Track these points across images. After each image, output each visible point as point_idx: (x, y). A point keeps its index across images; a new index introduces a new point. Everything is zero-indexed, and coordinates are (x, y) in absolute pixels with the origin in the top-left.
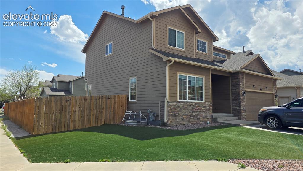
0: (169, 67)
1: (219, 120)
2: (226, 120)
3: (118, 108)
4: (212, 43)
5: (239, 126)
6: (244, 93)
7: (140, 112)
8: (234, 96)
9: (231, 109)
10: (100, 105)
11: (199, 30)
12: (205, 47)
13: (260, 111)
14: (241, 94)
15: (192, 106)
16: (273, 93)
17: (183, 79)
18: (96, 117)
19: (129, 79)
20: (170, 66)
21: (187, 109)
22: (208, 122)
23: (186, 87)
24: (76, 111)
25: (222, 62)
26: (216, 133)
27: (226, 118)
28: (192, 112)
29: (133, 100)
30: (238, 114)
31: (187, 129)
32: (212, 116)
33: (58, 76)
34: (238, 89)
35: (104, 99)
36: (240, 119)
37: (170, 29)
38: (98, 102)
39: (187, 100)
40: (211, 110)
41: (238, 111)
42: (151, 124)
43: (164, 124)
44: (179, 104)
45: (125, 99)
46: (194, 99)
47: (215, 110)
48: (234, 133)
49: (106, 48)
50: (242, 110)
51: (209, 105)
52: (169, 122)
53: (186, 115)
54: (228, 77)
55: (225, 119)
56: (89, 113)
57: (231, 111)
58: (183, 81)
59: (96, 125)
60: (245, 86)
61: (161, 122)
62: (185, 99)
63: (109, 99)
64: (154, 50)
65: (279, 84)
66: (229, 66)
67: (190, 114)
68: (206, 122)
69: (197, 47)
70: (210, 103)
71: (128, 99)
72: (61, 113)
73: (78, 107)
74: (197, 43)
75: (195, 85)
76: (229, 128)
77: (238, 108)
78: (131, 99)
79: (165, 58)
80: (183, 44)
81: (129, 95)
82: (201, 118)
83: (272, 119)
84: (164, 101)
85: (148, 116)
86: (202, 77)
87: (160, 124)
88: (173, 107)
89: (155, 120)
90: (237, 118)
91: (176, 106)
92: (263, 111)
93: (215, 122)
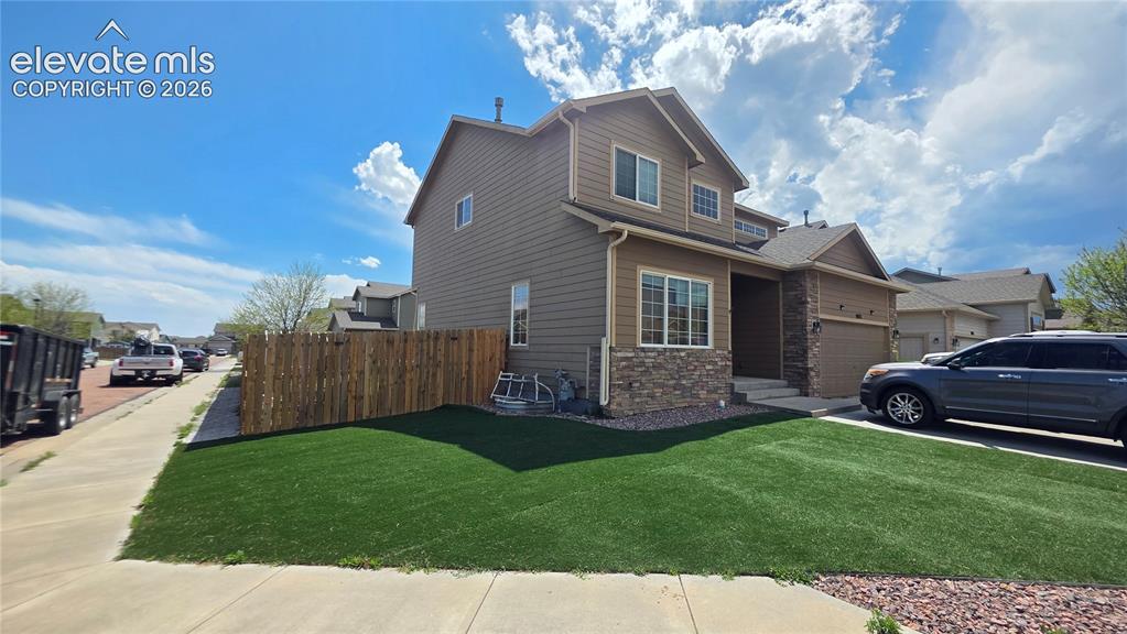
0: (615, 251)
1: (750, 398)
2: (770, 398)
3: (482, 363)
4: (733, 195)
5: (810, 415)
6: (816, 325)
7: (536, 377)
8: (789, 333)
9: (782, 368)
10: (431, 354)
11: (700, 158)
12: (715, 206)
13: (868, 375)
14: (809, 328)
15: (679, 361)
16: (887, 325)
17: (655, 287)
18: (419, 387)
19: (510, 288)
20: (618, 248)
21: (666, 370)
22: (722, 403)
23: (662, 307)
24: (362, 372)
25: (757, 245)
26: (749, 441)
27: (769, 391)
28: (677, 377)
29: (520, 344)
30: (800, 380)
31: (663, 426)
32: (732, 385)
33: (368, 285)
34: (801, 313)
35: (442, 340)
36: (807, 395)
37: (618, 151)
38: (425, 347)
39: (666, 345)
40: (730, 371)
41: (800, 374)
42: (565, 410)
43: (600, 412)
44: (643, 354)
45: (499, 339)
46: (684, 342)
47: (740, 370)
48: (802, 442)
49: (459, 210)
50: (812, 369)
51: (724, 358)
52: (613, 407)
53: (662, 386)
54: (775, 283)
55: (767, 395)
56: (400, 377)
57: (782, 373)
58: (653, 292)
59: (421, 410)
60: (819, 307)
61: (590, 405)
62: (661, 342)
63: (454, 339)
64: (573, 204)
65: (902, 303)
66: (778, 254)
67: (672, 382)
68: (715, 405)
69: (692, 203)
70: (726, 352)
71: (508, 340)
72: (321, 376)
73: (368, 361)
74: (692, 193)
75: (687, 303)
76: (783, 425)
77: (800, 364)
78: (516, 342)
79: (604, 226)
80: (656, 192)
81: (509, 331)
82: (703, 394)
83: (903, 398)
84: (600, 348)
85: (555, 388)
86: (705, 282)
87: (590, 411)
88: (624, 363)
89: (576, 398)
90: (796, 391)
91: (634, 360)
92: (875, 376)
93: (740, 404)
